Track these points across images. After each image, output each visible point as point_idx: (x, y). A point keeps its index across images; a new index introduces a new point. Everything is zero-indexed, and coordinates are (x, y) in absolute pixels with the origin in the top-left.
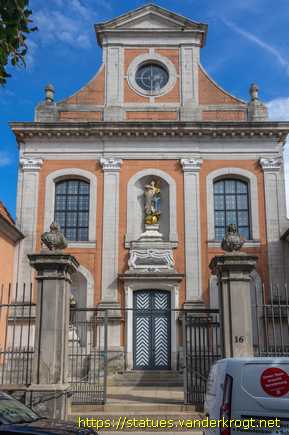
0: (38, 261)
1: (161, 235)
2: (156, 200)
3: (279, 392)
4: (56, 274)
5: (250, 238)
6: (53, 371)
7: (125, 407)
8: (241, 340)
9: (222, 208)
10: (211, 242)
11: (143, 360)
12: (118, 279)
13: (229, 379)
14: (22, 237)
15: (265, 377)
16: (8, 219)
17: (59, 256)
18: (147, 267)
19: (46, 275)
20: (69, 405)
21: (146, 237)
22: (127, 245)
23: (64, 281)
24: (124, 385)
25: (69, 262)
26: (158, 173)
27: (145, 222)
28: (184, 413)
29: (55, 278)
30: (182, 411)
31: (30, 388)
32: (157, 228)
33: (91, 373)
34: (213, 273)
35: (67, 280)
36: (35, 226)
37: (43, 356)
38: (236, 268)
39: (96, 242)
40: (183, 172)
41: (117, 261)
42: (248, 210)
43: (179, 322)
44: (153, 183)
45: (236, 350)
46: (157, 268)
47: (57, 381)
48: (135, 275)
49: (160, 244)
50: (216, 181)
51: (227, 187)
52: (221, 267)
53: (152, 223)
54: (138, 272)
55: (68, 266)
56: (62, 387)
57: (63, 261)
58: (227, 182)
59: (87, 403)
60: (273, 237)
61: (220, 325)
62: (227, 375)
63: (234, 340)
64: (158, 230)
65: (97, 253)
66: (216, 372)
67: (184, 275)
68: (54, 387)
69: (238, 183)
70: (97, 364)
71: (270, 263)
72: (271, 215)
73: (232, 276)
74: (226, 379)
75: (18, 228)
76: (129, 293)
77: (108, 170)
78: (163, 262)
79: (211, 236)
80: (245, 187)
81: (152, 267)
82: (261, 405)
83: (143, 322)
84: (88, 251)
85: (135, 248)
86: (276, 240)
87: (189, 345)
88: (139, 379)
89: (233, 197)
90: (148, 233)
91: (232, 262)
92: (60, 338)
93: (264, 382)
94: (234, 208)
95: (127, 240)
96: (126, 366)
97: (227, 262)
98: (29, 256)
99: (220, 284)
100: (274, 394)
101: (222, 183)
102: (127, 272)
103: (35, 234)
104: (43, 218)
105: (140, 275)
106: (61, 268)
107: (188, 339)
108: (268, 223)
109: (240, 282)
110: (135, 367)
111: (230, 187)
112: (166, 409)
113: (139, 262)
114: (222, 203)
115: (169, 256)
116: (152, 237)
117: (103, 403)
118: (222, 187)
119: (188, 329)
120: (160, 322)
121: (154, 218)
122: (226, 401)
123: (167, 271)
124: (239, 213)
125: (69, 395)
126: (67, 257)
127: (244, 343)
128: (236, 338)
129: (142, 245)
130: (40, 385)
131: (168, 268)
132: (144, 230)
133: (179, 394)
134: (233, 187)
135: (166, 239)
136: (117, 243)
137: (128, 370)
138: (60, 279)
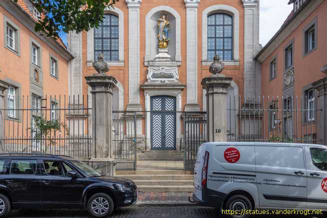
0: (92, 81)
1: (169, 56)
2: (166, 30)
3: (233, 161)
4: (103, 89)
5: (232, 58)
6: (104, 150)
7: (148, 172)
8: (219, 131)
9: (213, 36)
10: (204, 61)
11: (158, 143)
12: (140, 88)
13: (207, 154)
14: (72, 58)
15: (226, 153)
16: (61, 44)
17: (105, 78)
18: (160, 79)
19: (97, 89)
20: (114, 170)
21: (159, 58)
22: (146, 64)
23: (109, 94)
24: (145, 160)
25: (111, 81)
26: (168, 9)
27: (158, 47)
28: (184, 175)
29: (102, 92)
30: (182, 174)
31: (91, 160)
32: (167, 51)
33: (124, 152)
34: (203, 88)
35: (110, 93)
36: (81, 49)
37: (98, 141)
38: (218, 85)
39: (124, 62)
40: (186, 8)
41: (139, 75)
42: (232, 38)
43: (182, 118)
44: (164, 17)
45: (216, 137)
46: (167, 81)
47: (107, 156)
48: (152, 85)
49: (169, 63)
50: (210, 15)
51: (217, 19)
52: (208, 84)
53: (163, 47)
54: (154, 83)
55: (111, 84)
56: (111, 160)
57: (107, 81)
58: (217, 16)
59: (125, 170)
60: (248, 58)
61: (207, 122)
62: (206, 152)
63: (215, 131)
64: (168, 53)
65: (125, 69)
66: (201, 150)
67: (185, 86)
68: (105, 160)
69: (225, 16)
70: (128, 146)
71: (245, 77)
72: (248, 41)
73: (215, 90)
74: (206, 153)
75: (69, 51)
76: (148, 98)
77: (132, 7)
78: (171, 76)
79: (204, 57)
80: (230, 19)
81: (163, 80)
82: (223, 167)
83: (158, 118)
84: (119, 68)
85: (152, 66)
86: (251, 60)
87: (187, 134)
88: (154, 156)
89: (222, 27)
90: (161, 55)
91: (215, 82)
92: (107, 130)
93: (225, 155)
94: (222, 36)
95: (146, 60)
96: (146, 148)
97: (212, 82)
98: (86, 78)
99: (208, 95)
100: (231, 162)
101: (214, 16)
102: (146, 83)
103: (81, 55)
104: (86, 44)
105: (154, 86)
106: (106, 85)
107: (187, 130)
108: (246, 47)
109: (220, 95)
110: (152, 148)
111: (220, 19)
112: (173, 173)
113: (154, 76)
114: (213, 32)
115: (175, 72)
116: (163, 58)
117: (135, 170)
118: (213, 19)
119: (187, 124)
120: (169, 119)
121: (165, 44)
122: (205, 165)
123: (173, 83)
124: (225, 40)
125: (114, 164)
126: (110, 78)
127: (221, 134)
128: (217, 130)
129: (156, 64)
130: (97, 158)
131: (175, 80)
132: (158, 52)
133: (181, 165)
134: (222, 19)
135: (173, 59)
136: (139, 62)
137: (148, 150)
138: (106, 92)
